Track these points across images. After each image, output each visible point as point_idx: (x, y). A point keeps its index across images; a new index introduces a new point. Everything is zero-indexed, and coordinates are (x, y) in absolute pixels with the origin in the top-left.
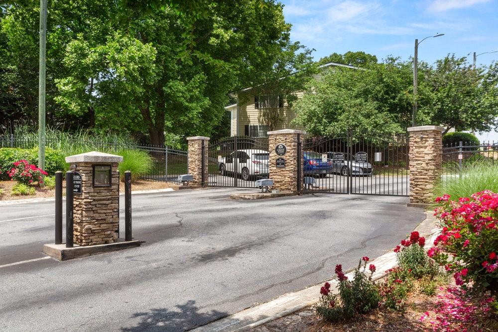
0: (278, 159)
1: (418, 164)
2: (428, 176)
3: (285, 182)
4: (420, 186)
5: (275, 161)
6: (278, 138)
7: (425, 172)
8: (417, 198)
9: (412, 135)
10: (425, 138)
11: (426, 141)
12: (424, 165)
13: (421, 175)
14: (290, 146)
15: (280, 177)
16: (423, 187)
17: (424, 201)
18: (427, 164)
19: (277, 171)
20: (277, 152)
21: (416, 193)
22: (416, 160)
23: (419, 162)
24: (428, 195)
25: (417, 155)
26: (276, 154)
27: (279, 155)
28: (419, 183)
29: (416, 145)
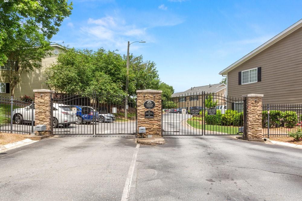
0: (147, 112)
1: (253, 116)
2: (259, 123)
3: (154, 129)
4: (255, 129)
5: (144, 113)
6: (146, 95)
7: (258, 120)
8: (253, 136)
9: (250, 99)
10: (258, 101)
11: (258, 103)
12: (257, 117)
13: (255, 122)
14: (158, 102)
15: (149, 125)
16: (257, 129)
17: (257, 137)
18: (258, 116)
19: (146, 120)
20: (145, 106)
21: (253, 133)
22: (253, 114)
23: (254, 115)
24: (259, 134)
25: (253, 111)
26: (144, 108)
27: (148, 108)
28: (254, 127)
29: (252, 105)
